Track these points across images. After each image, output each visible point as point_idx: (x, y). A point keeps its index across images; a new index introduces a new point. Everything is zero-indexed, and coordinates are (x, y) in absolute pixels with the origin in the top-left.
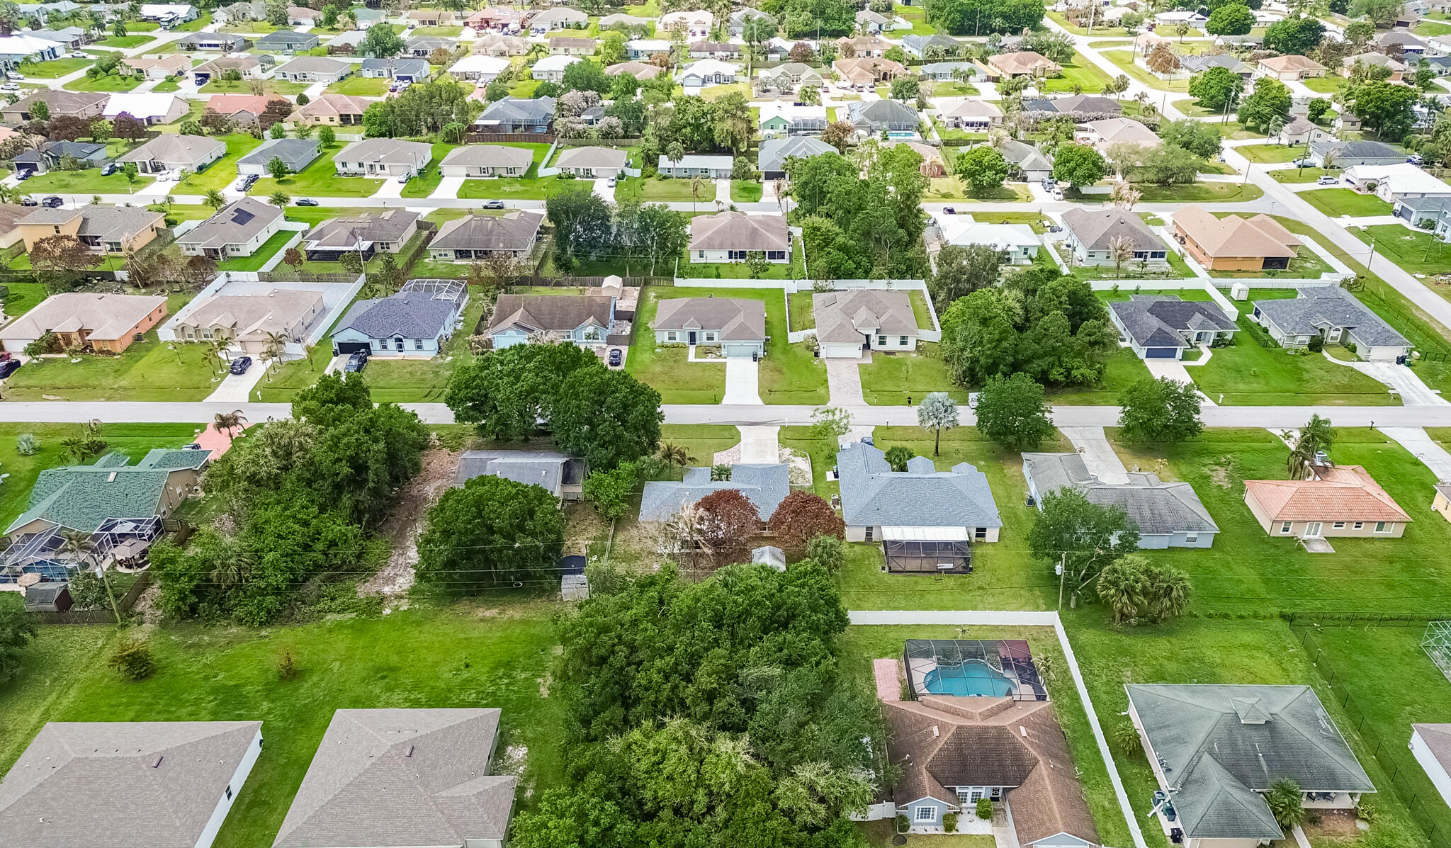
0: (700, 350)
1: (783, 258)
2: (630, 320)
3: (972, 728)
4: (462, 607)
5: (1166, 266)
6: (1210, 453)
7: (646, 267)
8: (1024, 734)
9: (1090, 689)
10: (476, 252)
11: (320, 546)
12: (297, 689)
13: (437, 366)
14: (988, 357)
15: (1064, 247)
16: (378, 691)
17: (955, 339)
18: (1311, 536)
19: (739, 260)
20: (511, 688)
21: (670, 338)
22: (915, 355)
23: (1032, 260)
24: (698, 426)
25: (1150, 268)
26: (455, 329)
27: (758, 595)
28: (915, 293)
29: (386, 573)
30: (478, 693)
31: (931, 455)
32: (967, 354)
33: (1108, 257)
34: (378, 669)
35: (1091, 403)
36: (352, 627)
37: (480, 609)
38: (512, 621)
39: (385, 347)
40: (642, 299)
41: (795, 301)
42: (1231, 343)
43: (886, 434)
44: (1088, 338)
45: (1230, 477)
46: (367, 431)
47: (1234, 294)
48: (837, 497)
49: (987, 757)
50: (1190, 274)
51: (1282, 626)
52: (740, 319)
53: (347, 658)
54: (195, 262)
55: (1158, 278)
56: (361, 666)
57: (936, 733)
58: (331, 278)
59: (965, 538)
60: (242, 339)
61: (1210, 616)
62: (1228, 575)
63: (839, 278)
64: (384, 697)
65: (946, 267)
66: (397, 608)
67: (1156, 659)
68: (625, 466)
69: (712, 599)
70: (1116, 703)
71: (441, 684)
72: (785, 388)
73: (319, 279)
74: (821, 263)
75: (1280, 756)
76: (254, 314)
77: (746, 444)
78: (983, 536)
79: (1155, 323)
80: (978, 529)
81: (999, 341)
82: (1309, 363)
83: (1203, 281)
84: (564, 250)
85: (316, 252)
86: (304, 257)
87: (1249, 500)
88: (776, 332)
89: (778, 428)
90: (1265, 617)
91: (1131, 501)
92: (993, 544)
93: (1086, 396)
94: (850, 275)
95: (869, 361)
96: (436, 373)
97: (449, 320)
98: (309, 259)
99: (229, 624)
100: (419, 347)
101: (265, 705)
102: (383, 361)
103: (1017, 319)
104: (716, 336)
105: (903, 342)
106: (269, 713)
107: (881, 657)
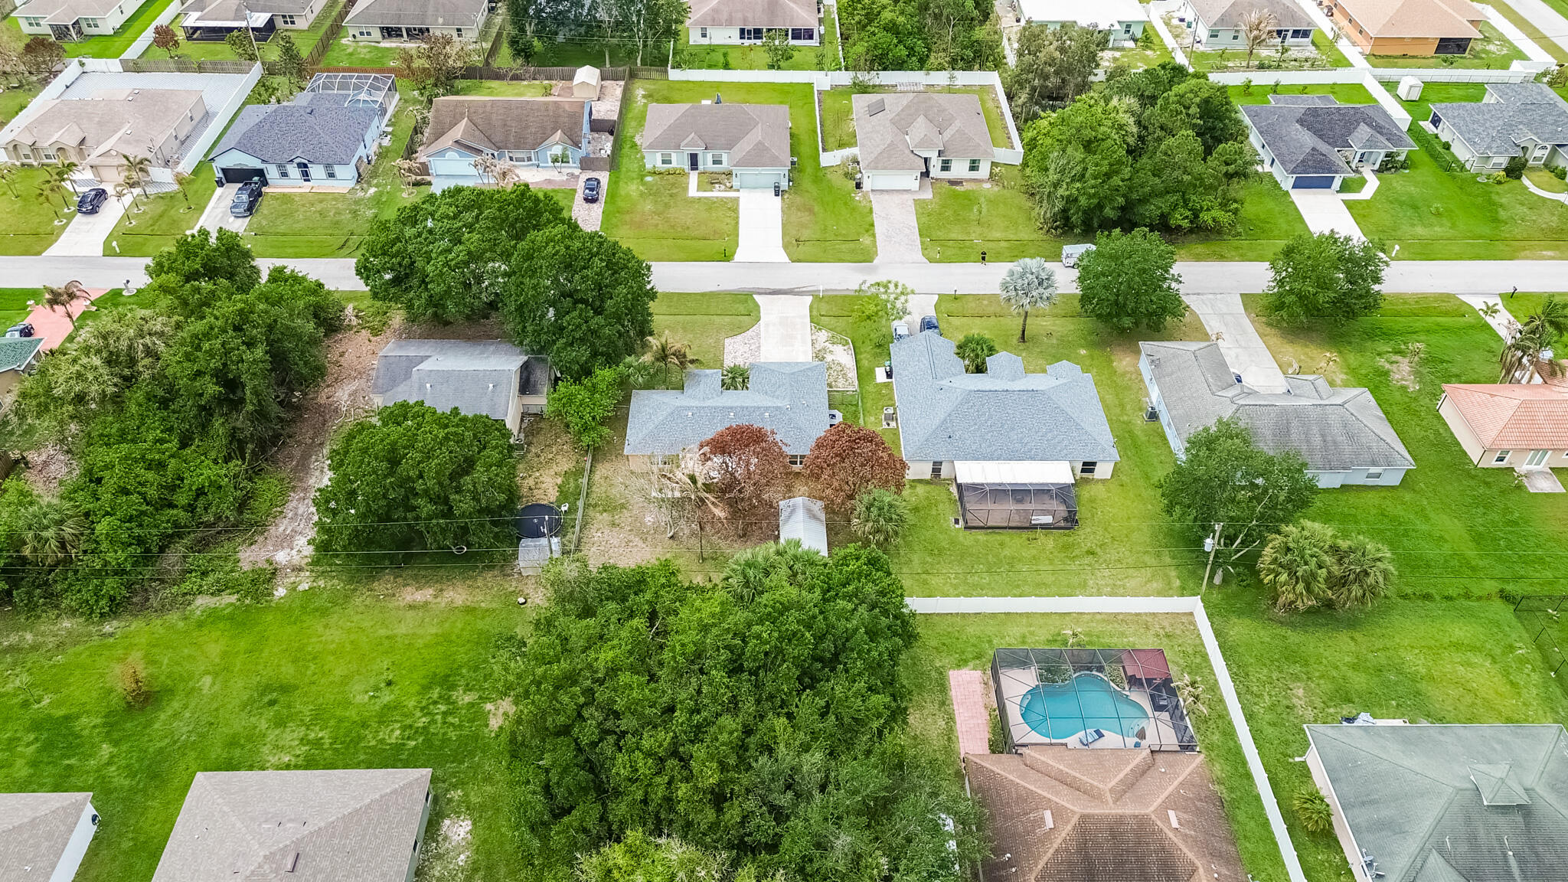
0: (705, 179)
1: (811, 37)
2: (611, 133)
3: (1100, 819)
4: (383, 585)
5: (1311, 52)
6: (1387, 335)
7: (631, 53)
8: (1175, 824)
9: (1250, 717)
10: (408, 30)
11: (182, 499)
12: (149, 724)
13: (357, 202)
14: (1090, 197)
15: (1175, 22)
16: (263, 725)
17: (1047, 170)
18: (1533, 467)
19: (753, 41)
20: (450, 719)
21: (664, 162)
22: (987, 186)
23: (1135, 40)
24: (703, 295)
25: (1293, 53)
26: (380, 146)
27: (791, 622)
28: (985, 90)
29: (281, 529)
30: (404, 728)
31: (1015, 341)
32: (1061, 191)
33: (1235, 38)
34: (267, 689)
35: (1222, 258)
36: (231, 618)
37: (409, 589)
38: (452, 609)
39: (284, 175)
40: (626, 100)
41: (829, 102)
42: (1404, 165)
43: (954, 306)
44: (1224, 169)
45: (1417, 374)
46: (237, 328)
47: (1402, 91)
48: (891, 411)
49: (1123, 863)
50: (1342, 62)
51: (1504, 612)
52: (755, 136)
53: (223, 671)
54: (36, 46)
55: (1300, 68)
56: (240, 684)
57: (1049, 823)
58: (217, 67)
59: (1069, 479)
60: (93, 163)
61: (1405, 597)
62: (1424, 527)
63: (885, 69)
64: (272, 736)
65: (1028, 58)
66: (293, 588)
67: (1337, 668)
68: (604, 375)
69: (728, 630)
70: (1287, 743)
71: (352, 714)
72: (818, 237)
73: (201, 69)
74: (860, 48)
75: (1537, 854)
76: (108, 123)
77: (767, 325)
78: (1092, 471)
79: (1308, 140)
80: (1085, 464)
81: (1108, 176)
82: (1505, 195)
83: (1362, 73)
84: (522, 30)
85: (196, 29)
86: (181, 35)
87: (1446, 411)
88: (805, 150)
89: (809, 299)
90: (1480, 598)
91: (1295, 423)
92: (1104, 481)
93: (1215, 247)
94: (900, 65)
95: (928, 195)
96: (355, 213)
97: (371, 135)
98: (189, 38)
99: (58, 616)
100: (331, 175)
101: (106, 749)
102: (284, 195)
103: (1131, 140)
104: (725, 158)
105: (974, 166)
106: (109, 764)
107: (959, 666)
